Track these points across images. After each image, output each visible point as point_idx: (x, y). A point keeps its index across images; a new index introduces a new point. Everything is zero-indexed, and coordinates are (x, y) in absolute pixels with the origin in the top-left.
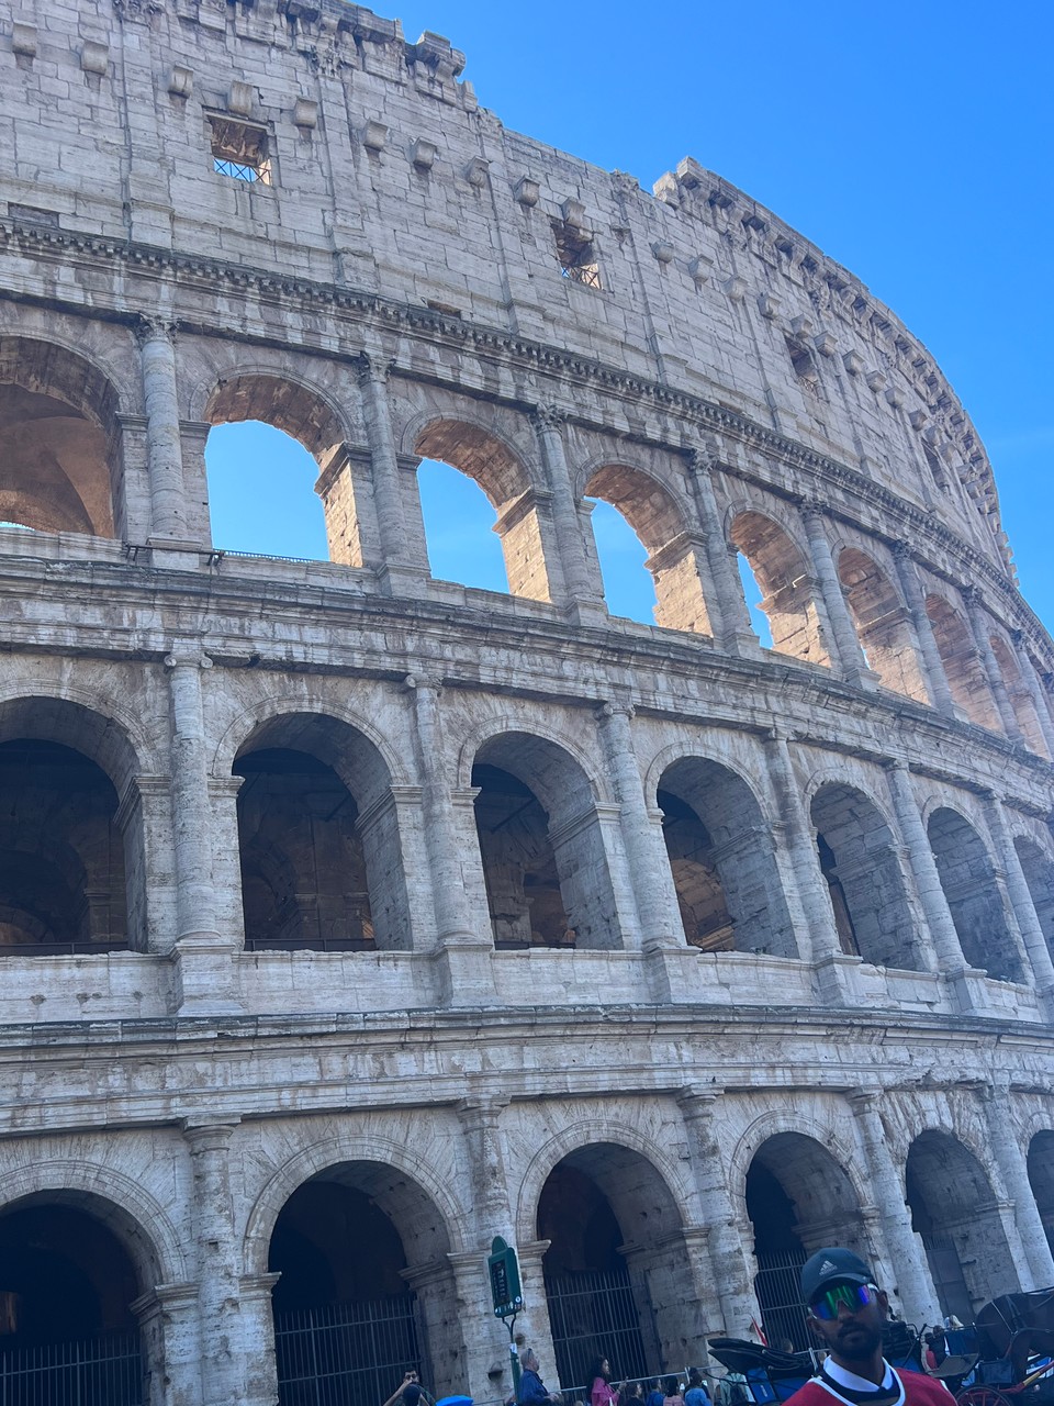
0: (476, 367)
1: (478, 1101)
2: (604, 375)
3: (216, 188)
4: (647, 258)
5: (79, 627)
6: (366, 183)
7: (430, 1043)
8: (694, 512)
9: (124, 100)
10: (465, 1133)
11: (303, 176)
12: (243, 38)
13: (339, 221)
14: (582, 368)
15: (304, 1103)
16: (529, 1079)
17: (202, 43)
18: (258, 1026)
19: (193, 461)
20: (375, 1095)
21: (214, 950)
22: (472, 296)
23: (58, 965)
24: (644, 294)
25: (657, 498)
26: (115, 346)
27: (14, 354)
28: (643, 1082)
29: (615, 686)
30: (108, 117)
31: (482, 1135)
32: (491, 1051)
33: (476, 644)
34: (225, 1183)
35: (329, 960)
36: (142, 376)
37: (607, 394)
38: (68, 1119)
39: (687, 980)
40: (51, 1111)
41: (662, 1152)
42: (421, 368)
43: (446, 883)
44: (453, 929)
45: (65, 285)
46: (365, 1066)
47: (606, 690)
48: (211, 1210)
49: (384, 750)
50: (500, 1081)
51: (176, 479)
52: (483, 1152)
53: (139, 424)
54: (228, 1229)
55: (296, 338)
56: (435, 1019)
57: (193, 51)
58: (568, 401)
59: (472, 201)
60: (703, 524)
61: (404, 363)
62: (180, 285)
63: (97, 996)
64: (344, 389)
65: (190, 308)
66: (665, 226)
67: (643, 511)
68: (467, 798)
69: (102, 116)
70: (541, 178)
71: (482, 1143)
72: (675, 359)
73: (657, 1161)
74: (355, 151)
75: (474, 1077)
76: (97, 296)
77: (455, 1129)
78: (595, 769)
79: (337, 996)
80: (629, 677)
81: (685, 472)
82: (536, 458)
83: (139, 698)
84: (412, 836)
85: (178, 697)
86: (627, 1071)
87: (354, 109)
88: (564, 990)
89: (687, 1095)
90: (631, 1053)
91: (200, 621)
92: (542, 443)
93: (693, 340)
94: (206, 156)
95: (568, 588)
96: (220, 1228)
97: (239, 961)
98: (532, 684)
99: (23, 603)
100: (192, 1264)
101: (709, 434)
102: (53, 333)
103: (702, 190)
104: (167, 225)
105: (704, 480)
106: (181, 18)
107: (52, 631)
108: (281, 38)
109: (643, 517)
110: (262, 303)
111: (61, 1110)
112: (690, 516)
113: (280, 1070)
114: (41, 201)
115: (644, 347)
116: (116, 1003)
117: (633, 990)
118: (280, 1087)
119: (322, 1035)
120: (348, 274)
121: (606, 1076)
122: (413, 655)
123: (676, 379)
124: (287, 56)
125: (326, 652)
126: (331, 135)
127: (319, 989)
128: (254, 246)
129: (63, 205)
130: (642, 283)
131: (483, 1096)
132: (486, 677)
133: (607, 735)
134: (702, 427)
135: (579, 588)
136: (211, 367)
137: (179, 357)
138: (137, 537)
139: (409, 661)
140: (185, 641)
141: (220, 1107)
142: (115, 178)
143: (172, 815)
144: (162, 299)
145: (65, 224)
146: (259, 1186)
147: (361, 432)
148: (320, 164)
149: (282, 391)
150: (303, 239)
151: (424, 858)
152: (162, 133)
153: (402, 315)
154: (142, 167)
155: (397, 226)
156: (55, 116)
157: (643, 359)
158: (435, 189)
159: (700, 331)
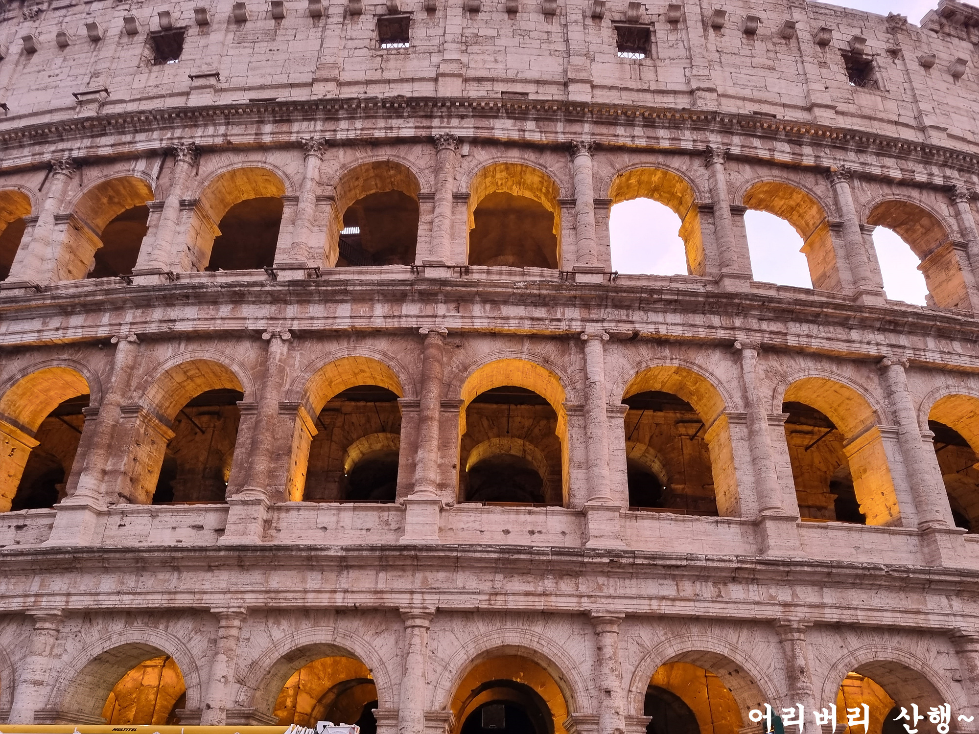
0: (786, 147)
1: (789, 621)
2: (881, 143)
3: (619, 66)
4: (914, 66)
5: (532, 319)
6: (712, 48)
7: (753, 579)
8: (955, 227)
9: (566, 25)
10: (781, 642)
11: (672, 50)
13: (694, 72)
14: (864, 139)
15: (666, 608)
16: (827, 610)
18: (635, 557)
19: (602, 223)
20: (715, 610)
21: (608, 509)
22: (784, 105)
23: (518, 512)
24: (913, 89)
25: (925, 221)
26: (558, 162)
27: (504, 173)
28: (920, 621)
29: (892, 346)
30: (557, 38)
31: (793, 645)
32: (799, 590)
33: (785, 321)
34: (615, 654)
35: (683, 521)
36: (572, 177)
37: (884, 155)
38: (521, 603)
39: (955, 551)
40: (511, 598)
41: (937, 674)
42: (748, 152)
43: (763, 475)
44: (769, 505)
45: (530, 131)
46: (708, 590)
47: (885, 349)
48: (606, 670)
49: (720, 389)
50: (806, 609)
51: (591, 232)
52: (794, 657)
53: (571, 204)
54: (617, 683)
55: (665, 144)
56: (756, 563)
58: (854, 162)
59: (785, 48)
60: (963, 236)
61: (735, 150)
62: (596, 123)
63: (540, 532)
64: (696, 171)
65: (602, 135)
66: (929, 44)
67: (914, 231)
68: (780, 420)
69: (553, 37)
70: (834, 27)
71: (793, 650)
72: (937, 128)
73: (934, 680)
74: (705, 29)
75: (786, 605)
76: (548, 135)
77: (774, 639)
78: (878, 403)
79: (689, 543)
80: (903, 340)
81: (946, 201)
82: (830, 201)
83: (566, 358)
84: (740, 444)
85: (588, 357)
86: (906, 612)
87: (705, 6)
88: (854, 551)
89: (958, 634)
90: (910, 601)
91: (602, 313)
92: (835, 191)
93: (953, 115)
94: (614, 48)
95: (855, 283)
96: (611, 682)
97: (626, 516)
99: (502, 307)
100: (595, 703)
101: (967, 175)
102: (524, 159)
103: (958, 16)
104: (589, 90)
105: (964, 206)
107: (517, 321)
109: (915, 235)
110: (644, 126)
111: (517, 598)
112: (953, 231)
113: (651, 587)
114: (519, 88)
115: (913, 123)
116: (550, 537)
117: (911, 556)
118: (650, 598)
119: (677, 567)
120: (700, 102)
121: (889, 614)
122: (740, 329)
123: (937, 139)
125: (681, 328)
126: (690, 23)
127: (677, 538)
128: (641, 95)
129: (530, 89)
130: (911, 82)
131: (792, 618)
132: (792, 341)
133: (886, 380)
134: (960, 170)
135: (863, 282)
136: (613, 167)
137: (595, 163)
138: (568, 267)
139: (736, 332)
140: (593, 324)
141: (612, 606)
142: (560, 69)
143: (585, 428)
144: (585, 133)
145: (531, 97)
146: (638, 659)
147: (707, 195)
148: (683, 41)
149: (657, 177)
150: (670, 87)
151: (748, 459)
152: (587, 40)
153: (735, 121)
154: (575, 60)
155: (733, 70)
156: (528, 41)
157: (913, 131)
158: (758, 44)
159: (959, 108)
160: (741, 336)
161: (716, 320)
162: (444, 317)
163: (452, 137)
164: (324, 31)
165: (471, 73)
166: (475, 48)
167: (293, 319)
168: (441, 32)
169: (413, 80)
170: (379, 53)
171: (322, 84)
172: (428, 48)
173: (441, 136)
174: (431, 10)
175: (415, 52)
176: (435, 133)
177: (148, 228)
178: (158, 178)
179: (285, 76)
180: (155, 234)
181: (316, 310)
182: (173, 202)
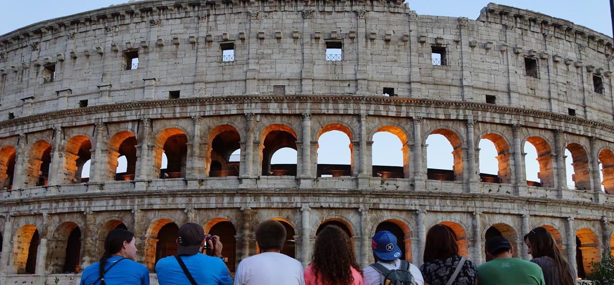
0: (395, 108)
3: (326, 66)
4: (466, 48)
5: (282, 202)
6: (369, 52)
9: (303, 45)
11: (350, 55)
12: (337, 12)
13: (359, 68)
14: (429, 102)
17: (326, 17)
22: (399, 82)
24: (462, 63)
26: (297, 121)
29: (420, 205)
30: (299, 52)
33: (380, 198)
36: (302, 130)
42: (377, 113)
45: (285, 109)
47: (418, 207)
49: (352, 227)
51: (308, 158)
55: (341, 112)
57: (322, 21)
58: (424, 113)
59: (403, 47)
60: (468, 144)
61: (372, 112)
62: (312, 103)
64: (355, 123)
65: (315, 109)
66: (478, 31)
69: (297, 52)
72: (469, 86)
74: (366, 42)
76: (292, 110)
80: (426, 202)
82: (411, 133)
83: (296, 217)
84: (357, 249)
85: (303, 218)
87: (368, 27)
91: (310, 199)
92: (414, 126)
93: (480, 74)
94: (324, 56)
98: (395, 207)
99: (271, 197)
101: (476, 112)
102: (282, 122)
103: (496, 12)
104: (311, 83)
105: (471, 128)
106: (320, 12)
107: (276, 204)
108: (348, 9)
110: (333, 104)
112: (464, 142)
114: (281, 83)
115: (459, 83)
122: (361, 203)
123: (468, 93)
124: (350, 14)
125: (338, 204)
126: (360, 39)
128: (335, 83)
129: (286, 83)
130: (462, 59)
132: (381, 206)
133: (418, 218)
134: (472, 111)
136: (320, 124)
137: (312, 122)
138: (299, 175)
140: (305, 204)
142: (299, 70)
144: (308, 108)
147: (358, 136)
148: (355, 50)
150: (348, 77)
152: (312, 52)
154: (306, 65)
155: (377, 64)
156: (285, 55)
157: (457, 88)
158: (391, 47)
159: (484, 70)
160: (361, 206)
161: (353, 200)
162: (249, 203)
163: (252, 114)
164: (197, 52)
165: (262, 76)
166: (262, 61)
167: (195, 204)
168: (247, 53)
169: (236, 81)
170: (221, 65)
171: (198, 84)
172: (242, 62)
173: (248, 114)
174: (243, 39)
175: (236, 64)
176: (245, 112)
177: (137, 157)
178: (137, 133)
179: (182, 78)
180: (140, 160)
181: (203, 200)
182: (145, 146)
